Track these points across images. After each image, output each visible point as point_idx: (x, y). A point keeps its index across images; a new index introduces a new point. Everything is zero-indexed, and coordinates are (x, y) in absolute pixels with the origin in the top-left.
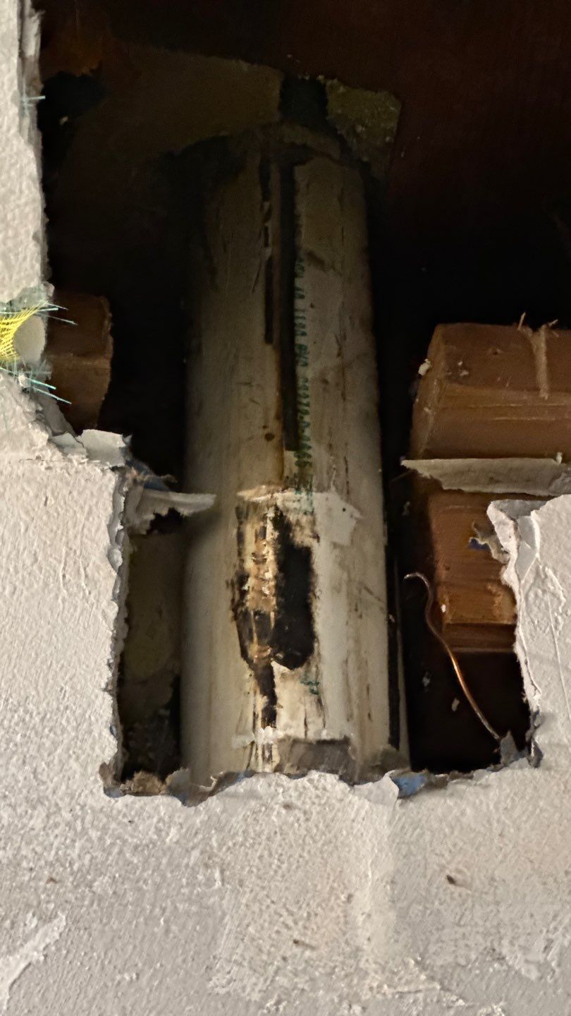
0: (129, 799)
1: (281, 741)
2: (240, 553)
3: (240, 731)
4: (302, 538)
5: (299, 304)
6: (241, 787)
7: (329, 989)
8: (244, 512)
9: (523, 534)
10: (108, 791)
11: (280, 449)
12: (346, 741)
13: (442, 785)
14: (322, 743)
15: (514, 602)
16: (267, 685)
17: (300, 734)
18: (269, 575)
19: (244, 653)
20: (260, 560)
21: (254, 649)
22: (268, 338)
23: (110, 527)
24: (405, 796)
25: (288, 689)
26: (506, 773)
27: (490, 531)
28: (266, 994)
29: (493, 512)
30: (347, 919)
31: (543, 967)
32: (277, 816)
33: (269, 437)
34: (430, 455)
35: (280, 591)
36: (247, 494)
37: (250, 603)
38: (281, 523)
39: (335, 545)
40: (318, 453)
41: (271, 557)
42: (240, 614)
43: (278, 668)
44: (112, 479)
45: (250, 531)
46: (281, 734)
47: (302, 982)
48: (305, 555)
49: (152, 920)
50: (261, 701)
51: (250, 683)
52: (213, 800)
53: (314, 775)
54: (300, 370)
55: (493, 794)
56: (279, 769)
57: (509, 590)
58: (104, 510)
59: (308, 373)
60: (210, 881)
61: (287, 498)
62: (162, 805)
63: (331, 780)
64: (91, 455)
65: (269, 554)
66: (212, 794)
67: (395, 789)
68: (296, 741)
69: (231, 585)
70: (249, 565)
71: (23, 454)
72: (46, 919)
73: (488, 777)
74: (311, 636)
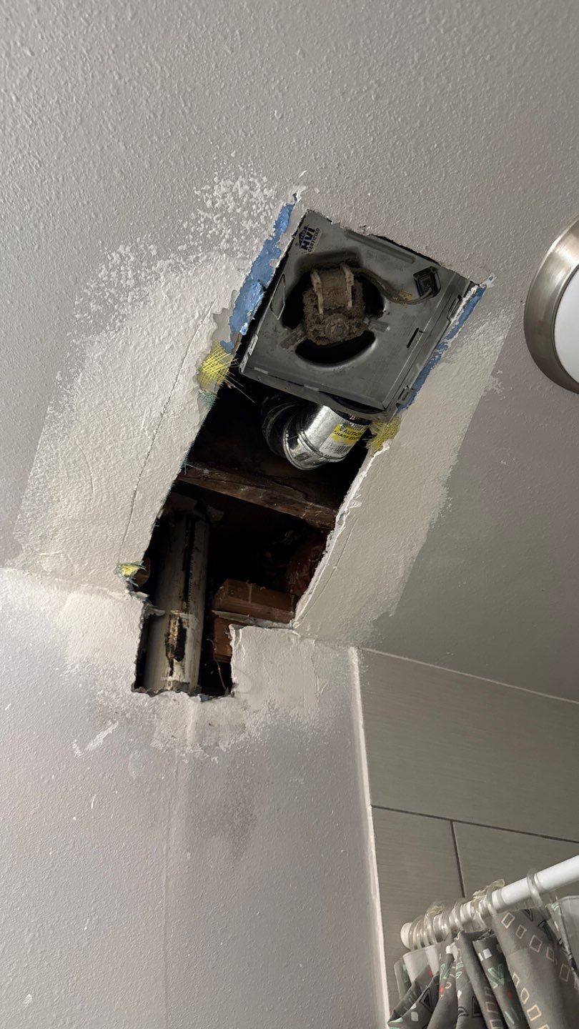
0: (137, 693)
1: (173, 681)
2: (169, 627)
3: (163, 676)
4: (185, 626)
5: (192, 561)
6: (164, 694)
7: (179, 749)
8: (172, 616)
9: (237, 635)
10: (132, 691)
11: (183, 601)
12: (189, 683)
13: (211, 699)
14: (184, 683)
15: (232, 651)
16: (172, 665)
17: (178, 680)
18: (176, 635)
19: (167, 655)
20: (174, 631)
21: (169, 654)
22: (183, 570)
23: (140, 618)
24: (202, 701)
25: (177, 667)
26: (226, 698)
27: (229, 630)
28: (164, 748)
29: (230, 626)
30: (184, 732)
31: (227, 749)
32: (171, 703)
33: (180, 597)
34: (218, 610)
35: (178, 640)
36: (173, 612)
37: (170, 641)
38: (180, 621)
39: (192, 629)
40: (191, 603)
41: (176, 630)
42: (167, 645)
43: (175, 661)
44: (142, 604)
45: (172, 622)
46: (173, 679)
47: (172, 746)
48: (185, 631)
49: (138, 726)
50: (170, 669)
51: (167, 664)
52: (157, 697)
53: (182, 693)
54: (190, 580)
55: (222, 703)
56: (172, 689)
57: (231, 647)
58: (140, 613)
59: (192, 581)
60: (154, 717)
61: (182, 615)
62: (145, 696)
63: (185, 694)
64: (138, 597)
65: (176, 629)
66: (157, 694)
67: (200, 699)
68: (177, 682)
69: (166, 635)
70: (171, 631)
71: (121, 594)
72: (114, 722)
73: (222, 698)
74: (184, 654)
